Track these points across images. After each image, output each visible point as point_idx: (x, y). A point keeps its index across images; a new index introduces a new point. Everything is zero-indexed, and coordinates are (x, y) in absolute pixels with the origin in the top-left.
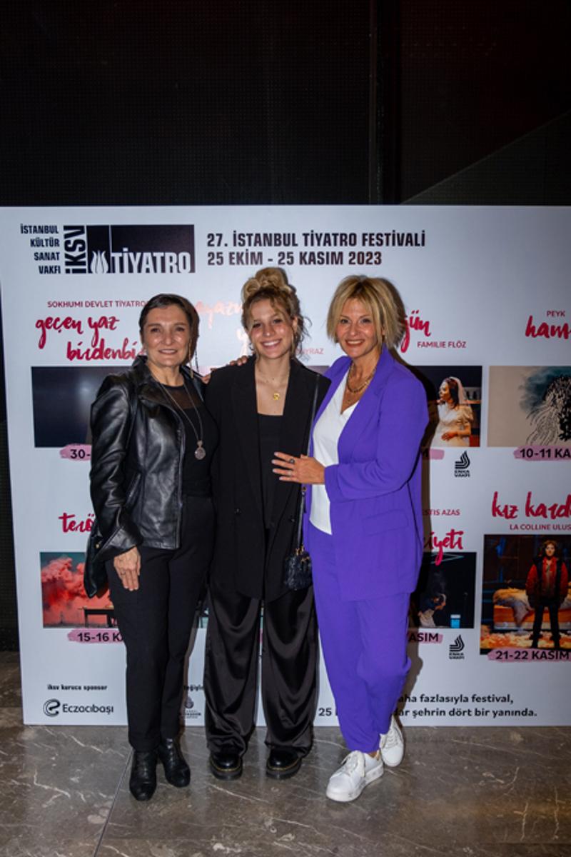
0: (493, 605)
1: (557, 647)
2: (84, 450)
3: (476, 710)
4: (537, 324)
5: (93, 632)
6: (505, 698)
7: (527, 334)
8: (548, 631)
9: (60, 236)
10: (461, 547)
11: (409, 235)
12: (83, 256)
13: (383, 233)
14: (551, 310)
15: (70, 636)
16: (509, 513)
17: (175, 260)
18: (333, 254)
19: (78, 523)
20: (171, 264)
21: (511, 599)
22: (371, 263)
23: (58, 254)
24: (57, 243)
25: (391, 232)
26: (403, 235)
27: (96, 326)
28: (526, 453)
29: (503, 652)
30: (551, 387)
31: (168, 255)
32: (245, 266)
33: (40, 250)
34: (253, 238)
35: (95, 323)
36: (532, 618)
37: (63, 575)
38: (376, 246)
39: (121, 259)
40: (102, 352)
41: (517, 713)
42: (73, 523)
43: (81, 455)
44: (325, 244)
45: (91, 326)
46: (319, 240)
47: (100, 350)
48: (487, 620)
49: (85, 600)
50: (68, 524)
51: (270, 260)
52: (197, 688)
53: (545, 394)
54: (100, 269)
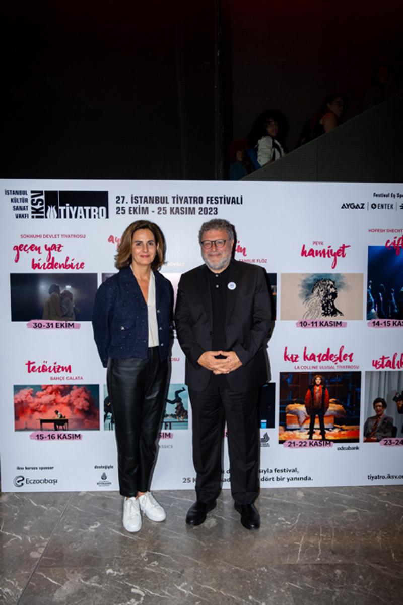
0: (285, 414)
1: (324, 439)
2: (42, 323)
3: (277, 477)
4: (307, 249)
5: (45, 433)
6: (294, 470)
7: (302, 255)
8: (318, 429)
9: (29, 196)
11: (234, 198)
12: (42, 208)
13: (218, 197)
14: (315, 241)
15: (31, 436)
16: (294, 359)
17: (97, 211)
18: (190, 208)
19: (37, 367)
20: (95, 213)
21: (296, 410)
22: (212, 214)
23: (27, 207)
24: (26, 200)
25: (223, 196)
26: (230, 198)
28: (303, 324)
29: (292, 442)
30: (316, 286)
31: (93, 208)
32: (138, 215)
33: (16, 204)
34: (143, 199)
35: (49, 248)
36: (309, 421)
37: (27, 398)
38: (214, 204)
39: (65, 210)
40: (53, 265)
42: (34, 367)
43: (39, 326)
44: (185, 203)
45: (46, 249)
46: (181, 200)
47: (52, 264)
48: (283, 423)
49: (41, 414)
50: (31, 368)
51: (153, 212)
52: (109, 468)
53: (313, 289)
54: (52, 216)
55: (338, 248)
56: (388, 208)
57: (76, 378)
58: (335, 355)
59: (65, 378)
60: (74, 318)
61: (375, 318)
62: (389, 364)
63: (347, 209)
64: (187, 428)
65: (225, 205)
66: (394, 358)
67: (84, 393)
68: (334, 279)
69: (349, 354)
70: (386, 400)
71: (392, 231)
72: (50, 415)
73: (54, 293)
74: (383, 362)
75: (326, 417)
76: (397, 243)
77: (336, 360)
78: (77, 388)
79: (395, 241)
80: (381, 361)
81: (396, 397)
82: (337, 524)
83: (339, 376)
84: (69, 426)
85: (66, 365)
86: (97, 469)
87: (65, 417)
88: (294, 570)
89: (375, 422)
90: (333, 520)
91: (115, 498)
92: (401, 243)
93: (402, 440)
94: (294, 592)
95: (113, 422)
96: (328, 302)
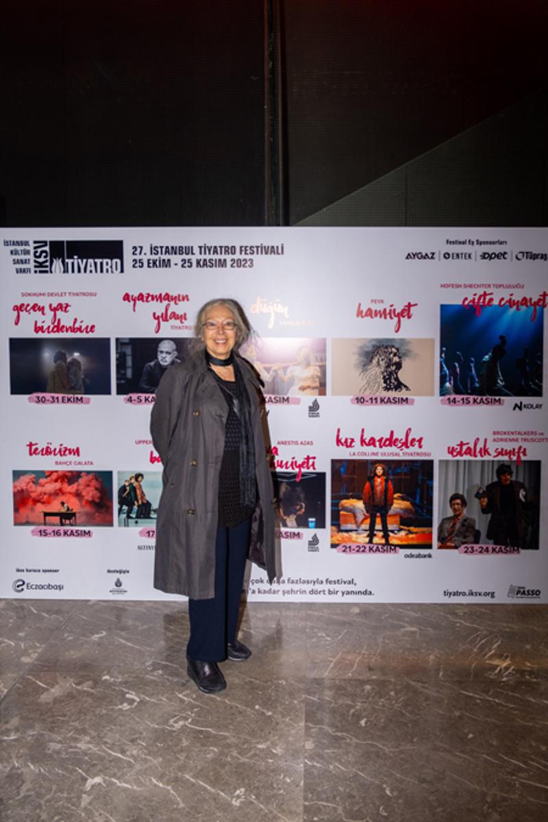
0: (339, 511)
1: (387, 543)
3: (329, 591)
4: (364, 309)
5: (50, 529)
6: (350, 582)
8: (380, 531)
9: (31, 248)
10: (314, 469)
11: (273, 247)
12: (46, 261)
13: (254, 245)
14: (374, 299)
15: (33, 532)
16: (349, 444)
17: (110, 265)
18: (220, 260)
19: (40, 449)
20: (107, 267)
21: (352, 507)
22: (246, 267)
23: (29, 260)
24: (27, 252)
25: (260, 245)
27: (55, 310)
28: (360, 400)
29: (348, 546)
30: (375, 353)
31: (105, 261)
32: (158, 269)
33: (17, 257)
34: (164, 249)
35: (54, 308)
36: (368, 521)
37: (29, 487)
38: (249, 255)
39: (73, 264)
40: (59, 328)
41: (359, 592)
42: (36, 449)
43: (42, 400)
44: (214, 254)
45: (51, 310)
46: (209, 251)
47: (58, 326)
48: (335, 522)
49: (44, 505)
50: (32, 450)
51: (176, 264)
52: (124, 572)
53: (372, 358)
54: (58, 270)
55: (403, 307)
56: (465, 259)
57: (85, 463)
58: (400, 439)
59: (73, 464)
60: (83, 392)
61: (449, 394)
62: (469, 452)
63: (414, 260)
65: (262, 256)
66: (475, 445)
67: (94, 481)
68: (397, 345)
69: (417, 439)
70: (465, 496)
71: (470, 286)
72: (55, 507)
73: (60, 361)
74: (461, 449)
75: (390, 516)
76: (476, 301)
77: (402, 446)
78: (87, 475)
79: (474, 299)
80: (459, 447)
81: (478, 492)
82: (387, 641)
83: (406, 466)
84: (78, 521)
85: (74, 447)
86: (109, 574)
87: (72, 510)
88: (318, 684)
89: (451, 524)
90: (384, 638)
91: (130, 608)
92: (481, 301)
93: (487, 548)
94: (308, 704)
95: (129, 517)
96: (391, 374)
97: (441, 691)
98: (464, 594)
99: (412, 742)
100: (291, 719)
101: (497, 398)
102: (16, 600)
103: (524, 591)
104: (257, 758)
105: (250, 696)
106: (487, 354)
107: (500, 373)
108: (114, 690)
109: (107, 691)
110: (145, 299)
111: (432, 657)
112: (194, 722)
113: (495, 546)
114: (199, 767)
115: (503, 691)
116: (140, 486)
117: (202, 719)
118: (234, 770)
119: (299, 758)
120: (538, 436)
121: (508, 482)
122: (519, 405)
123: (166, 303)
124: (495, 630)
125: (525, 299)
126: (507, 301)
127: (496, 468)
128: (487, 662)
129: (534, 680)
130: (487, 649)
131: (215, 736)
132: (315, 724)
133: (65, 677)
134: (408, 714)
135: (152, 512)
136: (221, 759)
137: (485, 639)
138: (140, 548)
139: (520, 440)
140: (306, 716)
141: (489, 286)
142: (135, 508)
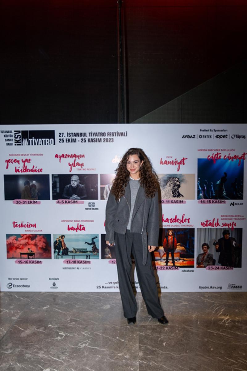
1: (174, 265)
4: (163, 161)
5: (23, 260)
7: (161, 164)
9: (13, 134)
11: (122, 133)
12: (20, 140)
13: (114, 132)
14: (168, 156)
15: (16, 262)
17: (49, 141)
18: (98, 139)
19: (18, 225)
22: (110, 142)
23: (12, 139)
24: (12, 136)
25: (116, 132)
27: (24, 162)
28: (162, 202)
30: (169, 181)
31: (47, 140)
32: (71, 143)
33: (7, 138)
34: (73, 134)
36: (166, 256)
37: (13, 241)
38: (112, 137)
39: (32, 141)
40: (26, 170)
42: (17, 225)
43: (19, 203)
44: (96, 136)
45: (22, 162)
46: (94, 135)
49: (21, 250)
50: (15, 225)
51: (79, 141)
52: (57, 279)
53: (167, 183)
54: (25, 144)
55: (180, 160)
56: (209, 138)
57: (39, 231)
58: (179, 219)
59: (33, 231)
60: (37, 199)
61: (202, 199)
62: (210, 224)
64: (98, 259)
65: (117, 137)
66: (213, 221)
67: (43, 238)
68: (178, 177)
69: (187, 219)
70: (209, 244)
71: (211, 150)
72: (25, 250)
73: (26, 185)
74: (207, 223)
75: (175, 253)
76: (214, 157)
77: (180, 222)
78: (39, 236)
79: (213, 156)
80: (206, 223)
81: (214, 243)
82: (174, 309)
83: (182, 231)
84: (36, 257)
85: (33, 223)
86: (50, 280)
87: (33, 252)
88: (144, 327)
89: (203, 257)
90: (173, 307)
91: (59, 295)
92: (216, 157)
93: (219, 267)
94: (140, 336)
95: (58, 255)
96: (175, 190)
97: (199, 330)
98: (208, 288)
99: (186, 352)
100: (132, 343)
101: (223, 200)
102: (8, 292)
103: (235, 286)
104: (118, 360)
105: (114, 333)
106: (218, 181)
107: (224, 189)
108: (54, 331)
109: (51, 332)
110: (65, 157)
111: (194, 315)
112: (90, 345)
113: (222, 267)
114: (92, 364)
115: (226, 330)
116: (64, 241)
117: (93, 343)
118: (108, 365)
119: (137, 360)
120: (241, 218)
121: (228, 238)
122: (233, 203)
123: (74, 158)
124: (222, 303)
125: (235, 156)
126: (227, 157)
127: (222, 231)
128: (219, 317)
129: (240, 325)
130: (219, 312)
131: (99, 350)
132: (143, 345)
133: (32, 326)
134: (184, 340)
135: (69, 253)
136: (102, 361)
137: (218, 308)
138: (63, 268)
139: (233, 219)
140: (139, 341)
141: (220, 150)
142: (61, 250)
